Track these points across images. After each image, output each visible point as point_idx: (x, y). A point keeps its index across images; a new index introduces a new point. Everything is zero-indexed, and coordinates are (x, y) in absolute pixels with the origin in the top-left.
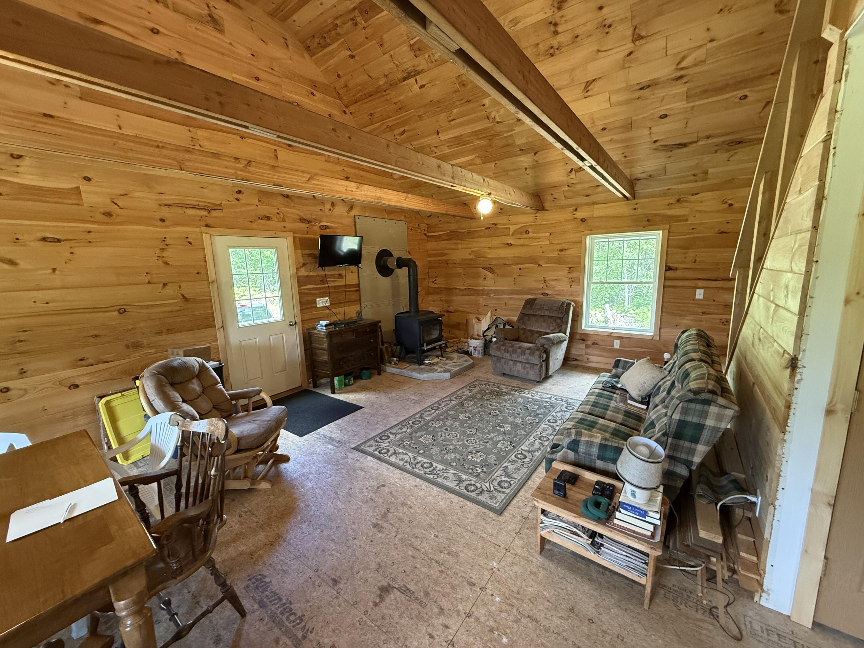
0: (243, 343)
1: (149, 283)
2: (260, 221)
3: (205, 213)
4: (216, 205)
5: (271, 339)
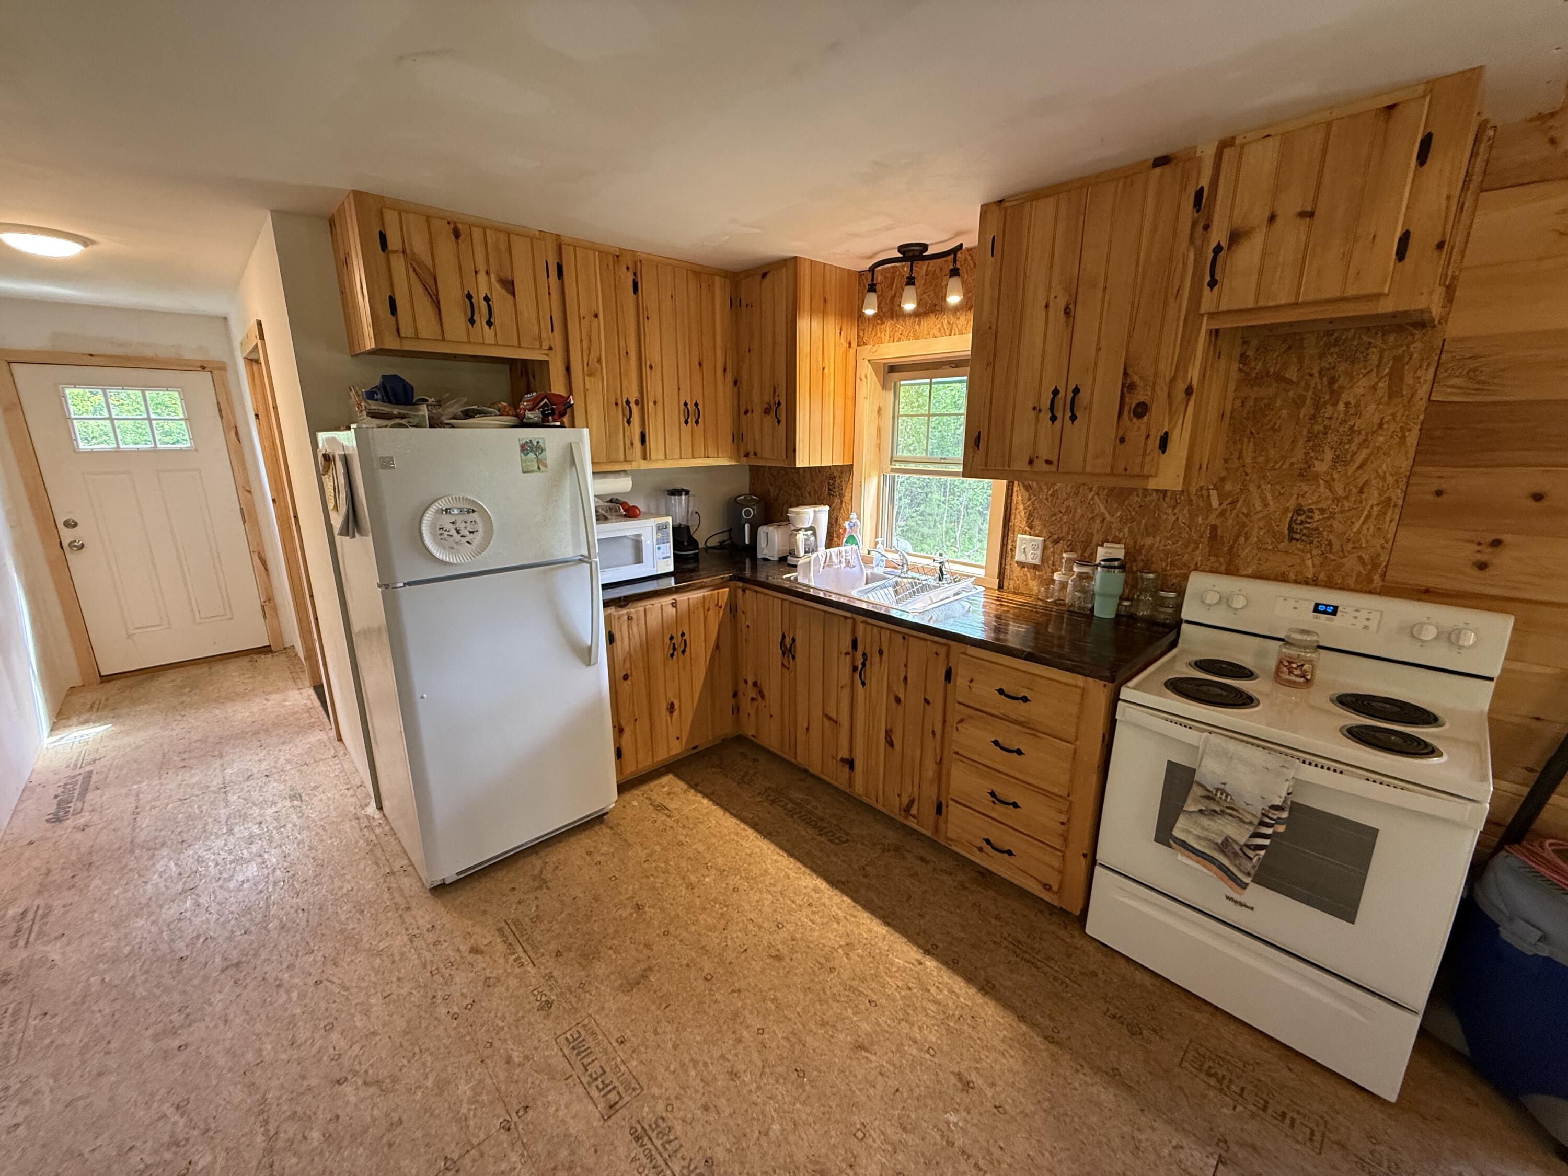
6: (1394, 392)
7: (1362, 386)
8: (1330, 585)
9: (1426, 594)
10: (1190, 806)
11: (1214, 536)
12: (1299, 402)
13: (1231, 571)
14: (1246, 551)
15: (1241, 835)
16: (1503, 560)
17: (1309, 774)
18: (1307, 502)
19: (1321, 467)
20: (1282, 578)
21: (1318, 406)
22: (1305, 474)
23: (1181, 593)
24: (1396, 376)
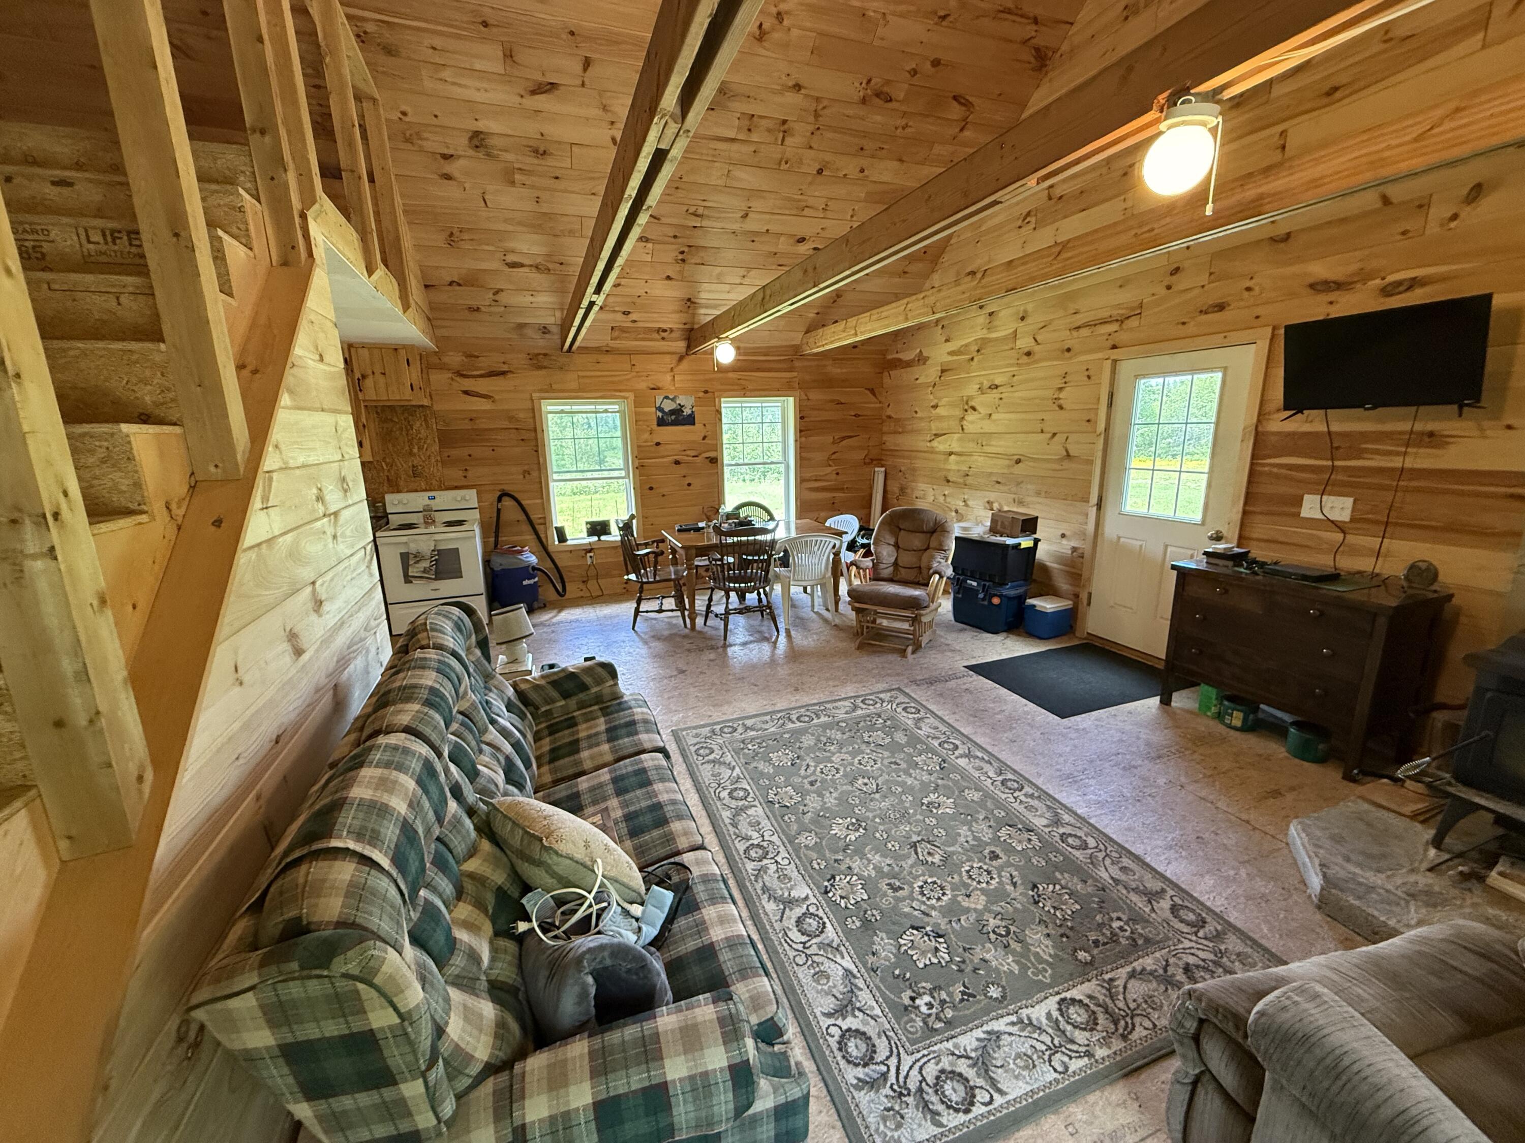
0: (1122, 540)
1: (1042, 431)
2: (1204, 317)
3: (1114, 327)
4: (1133, 309)
5: (1169, 549)
6: (427, 427)
7: (418, 424)
8: (431, 490)
9: (456, 488)
10: (411, 562)
11: (388, 480)
12: (401, 429)
13: (399, 492)
14: (402, 483)
15: (426, 564)
16: (469, 474)
17: (438, 537)
18: (415, 463)
19: (415, 450)
20: (416, 491)
21: (408, 431)
22: (411, 453)
23: (384, 505)
24: (425, 420)
